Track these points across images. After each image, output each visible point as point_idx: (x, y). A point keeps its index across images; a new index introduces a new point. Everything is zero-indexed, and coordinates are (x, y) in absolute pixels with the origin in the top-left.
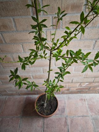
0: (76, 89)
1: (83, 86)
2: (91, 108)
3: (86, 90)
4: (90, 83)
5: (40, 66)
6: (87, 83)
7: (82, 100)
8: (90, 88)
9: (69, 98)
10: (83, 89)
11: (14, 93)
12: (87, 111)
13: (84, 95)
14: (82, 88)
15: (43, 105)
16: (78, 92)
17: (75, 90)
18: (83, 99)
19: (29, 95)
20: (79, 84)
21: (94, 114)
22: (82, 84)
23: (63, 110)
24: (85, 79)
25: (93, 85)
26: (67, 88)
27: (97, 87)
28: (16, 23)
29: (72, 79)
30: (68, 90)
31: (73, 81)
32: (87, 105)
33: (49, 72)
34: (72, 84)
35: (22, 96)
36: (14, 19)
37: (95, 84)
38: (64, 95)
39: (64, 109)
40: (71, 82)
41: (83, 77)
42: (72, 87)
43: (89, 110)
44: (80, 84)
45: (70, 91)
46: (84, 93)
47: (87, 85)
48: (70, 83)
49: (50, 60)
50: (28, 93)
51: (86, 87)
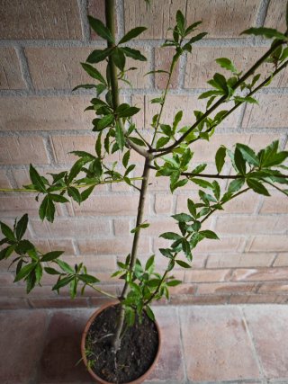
0: (217, 290)
1: (239, 279)
2: (265, 352)
3: (248, 293)
4: (262, 269)
6: (253, 271)
7: (235, 323)
8: (260, 286)
9: (193, 317)
10: (239, 287)
11: (14, 299)
12: (253, 365)
13: (240, 307)
14: (235, 287)
15: (109, 344)
16: (223, 297)
17: (213, 292)
18: (239, 321)
19: (62, 307)
20: (227, 271)
21: (274, 372)
22: (235, 272)
23: (175, 360)
24: (247, 256)
25: (271, 278)
26: (187, 286)
27: (280, 285)
28: (30, 61)
29: (206, 255)
30: (191, 291)
31: (209, 262)
32: (252, 344)
33: (136, 233)
34: (205, 271)
35: (39, 310)
36: (23, 50)
37: (277, 274)
38: (177, 308)
39: (178, 356)
40: (202, 265)
41: (241, 250)
42: (205, 283)
43: (258, 359)
44: (231, 274)
45: (198, 294)
46: (242, 302)
47: (252, 275)
48: (199, 269)
49: (142, 191)
50: (61, 301)
51: (246, 284)
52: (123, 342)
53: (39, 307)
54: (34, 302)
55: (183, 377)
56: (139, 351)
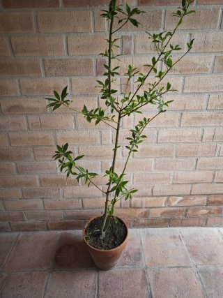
0: (162, 214)
1: (173, 205)
2: (194, 252)
3: (181, 217)
4: (186, 197)
5: (97, 157)
6: (180, 198)
7: (175, 237)
8: (187, 211)
9: (148, 234)
10: (175, 211)
12: (187, 259)
13: (178, 229)
14: (172, 211)
16: (166, 220)
17: (159, 215)
18: (177, 235)
19: (67, 229)
20: (165, 198)
21: (200, 263)
22: (171, 199)
23: (138, 256)
24: (175, 186)
25: (191, 204)
26: (143, 210)
27: (199, 209)
29: (151, 186)
30: (146, 215)
31: (154, 190)
32: (185, 248)
33: (115, 150)
34: (152, 198)
35: (52, 232)
36: (70, 80)
37: (195, 200)
38: (138, 230)
39: (140, 254)
40: (150, 194)
41: (171, 183)
42: (154, 207)
43: (189, 255)
44: (168, 201)
45: (150, 217)
46: (178, 225)
47: (180, 201)
48: (149, 197)
49: (118, 130)
51: (178, 209)
52: (107, 234)
53: (52, 230)
54: (51, 224)
55: (143, 265)
56: (116, 238)
